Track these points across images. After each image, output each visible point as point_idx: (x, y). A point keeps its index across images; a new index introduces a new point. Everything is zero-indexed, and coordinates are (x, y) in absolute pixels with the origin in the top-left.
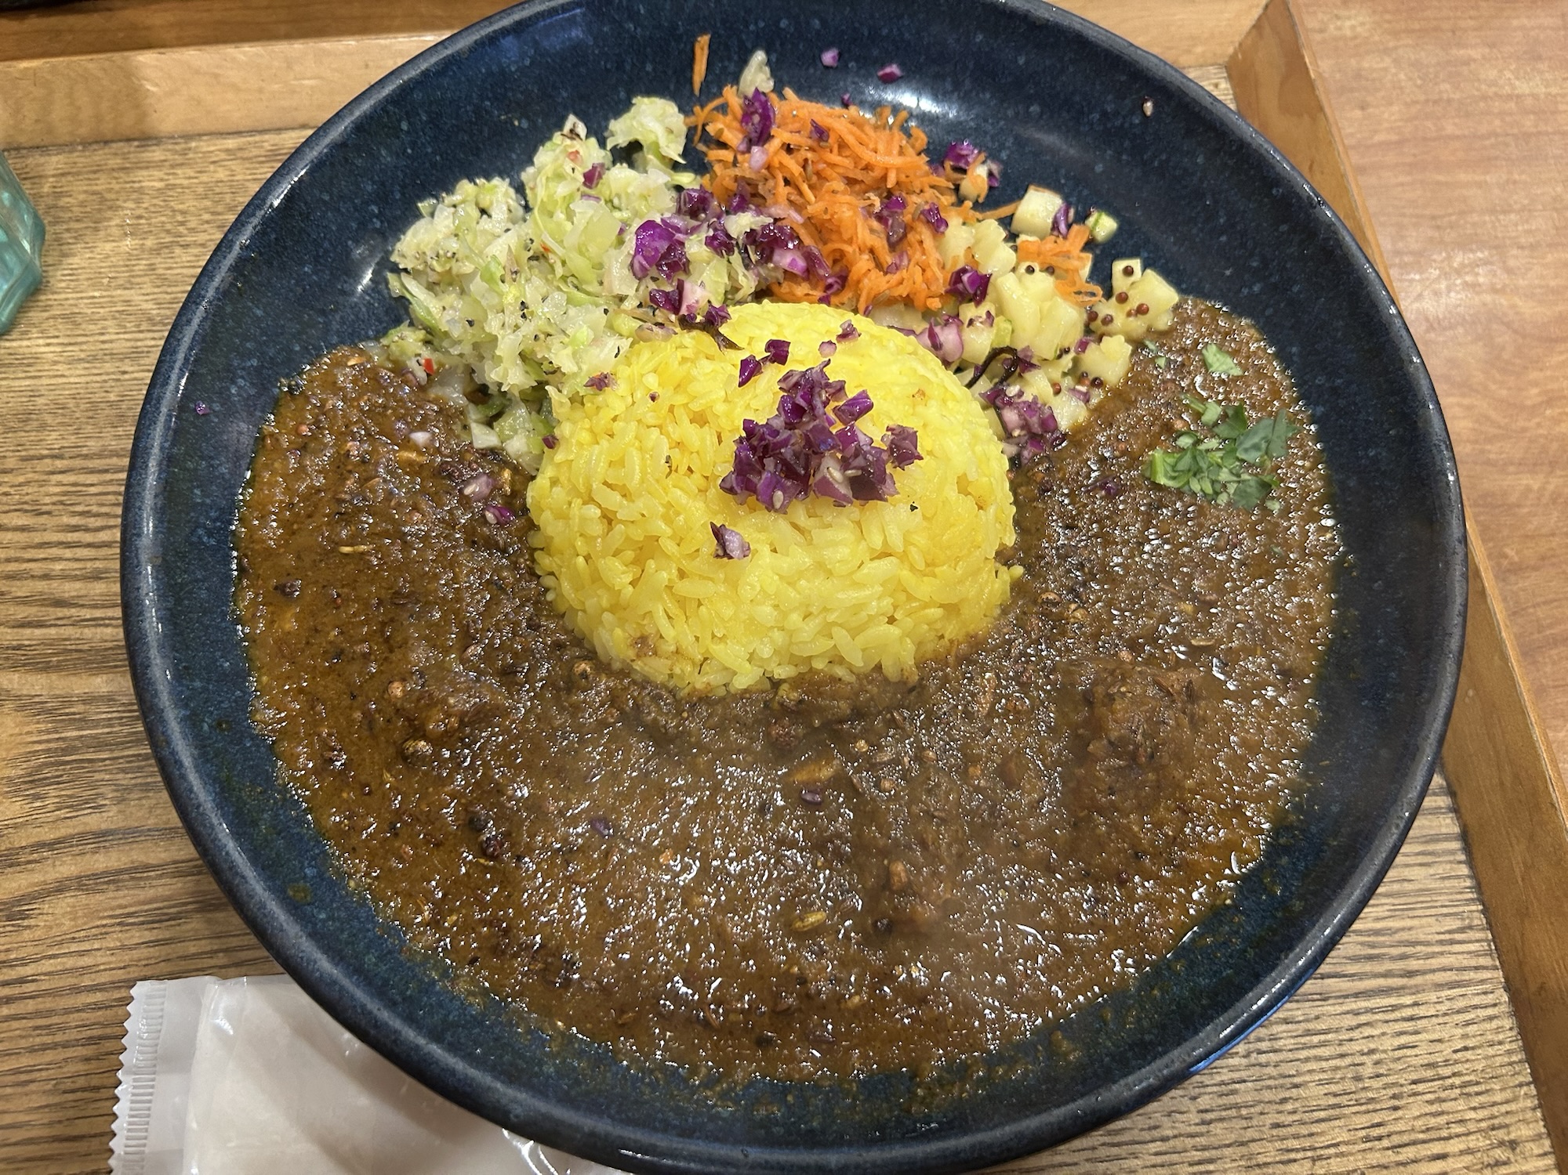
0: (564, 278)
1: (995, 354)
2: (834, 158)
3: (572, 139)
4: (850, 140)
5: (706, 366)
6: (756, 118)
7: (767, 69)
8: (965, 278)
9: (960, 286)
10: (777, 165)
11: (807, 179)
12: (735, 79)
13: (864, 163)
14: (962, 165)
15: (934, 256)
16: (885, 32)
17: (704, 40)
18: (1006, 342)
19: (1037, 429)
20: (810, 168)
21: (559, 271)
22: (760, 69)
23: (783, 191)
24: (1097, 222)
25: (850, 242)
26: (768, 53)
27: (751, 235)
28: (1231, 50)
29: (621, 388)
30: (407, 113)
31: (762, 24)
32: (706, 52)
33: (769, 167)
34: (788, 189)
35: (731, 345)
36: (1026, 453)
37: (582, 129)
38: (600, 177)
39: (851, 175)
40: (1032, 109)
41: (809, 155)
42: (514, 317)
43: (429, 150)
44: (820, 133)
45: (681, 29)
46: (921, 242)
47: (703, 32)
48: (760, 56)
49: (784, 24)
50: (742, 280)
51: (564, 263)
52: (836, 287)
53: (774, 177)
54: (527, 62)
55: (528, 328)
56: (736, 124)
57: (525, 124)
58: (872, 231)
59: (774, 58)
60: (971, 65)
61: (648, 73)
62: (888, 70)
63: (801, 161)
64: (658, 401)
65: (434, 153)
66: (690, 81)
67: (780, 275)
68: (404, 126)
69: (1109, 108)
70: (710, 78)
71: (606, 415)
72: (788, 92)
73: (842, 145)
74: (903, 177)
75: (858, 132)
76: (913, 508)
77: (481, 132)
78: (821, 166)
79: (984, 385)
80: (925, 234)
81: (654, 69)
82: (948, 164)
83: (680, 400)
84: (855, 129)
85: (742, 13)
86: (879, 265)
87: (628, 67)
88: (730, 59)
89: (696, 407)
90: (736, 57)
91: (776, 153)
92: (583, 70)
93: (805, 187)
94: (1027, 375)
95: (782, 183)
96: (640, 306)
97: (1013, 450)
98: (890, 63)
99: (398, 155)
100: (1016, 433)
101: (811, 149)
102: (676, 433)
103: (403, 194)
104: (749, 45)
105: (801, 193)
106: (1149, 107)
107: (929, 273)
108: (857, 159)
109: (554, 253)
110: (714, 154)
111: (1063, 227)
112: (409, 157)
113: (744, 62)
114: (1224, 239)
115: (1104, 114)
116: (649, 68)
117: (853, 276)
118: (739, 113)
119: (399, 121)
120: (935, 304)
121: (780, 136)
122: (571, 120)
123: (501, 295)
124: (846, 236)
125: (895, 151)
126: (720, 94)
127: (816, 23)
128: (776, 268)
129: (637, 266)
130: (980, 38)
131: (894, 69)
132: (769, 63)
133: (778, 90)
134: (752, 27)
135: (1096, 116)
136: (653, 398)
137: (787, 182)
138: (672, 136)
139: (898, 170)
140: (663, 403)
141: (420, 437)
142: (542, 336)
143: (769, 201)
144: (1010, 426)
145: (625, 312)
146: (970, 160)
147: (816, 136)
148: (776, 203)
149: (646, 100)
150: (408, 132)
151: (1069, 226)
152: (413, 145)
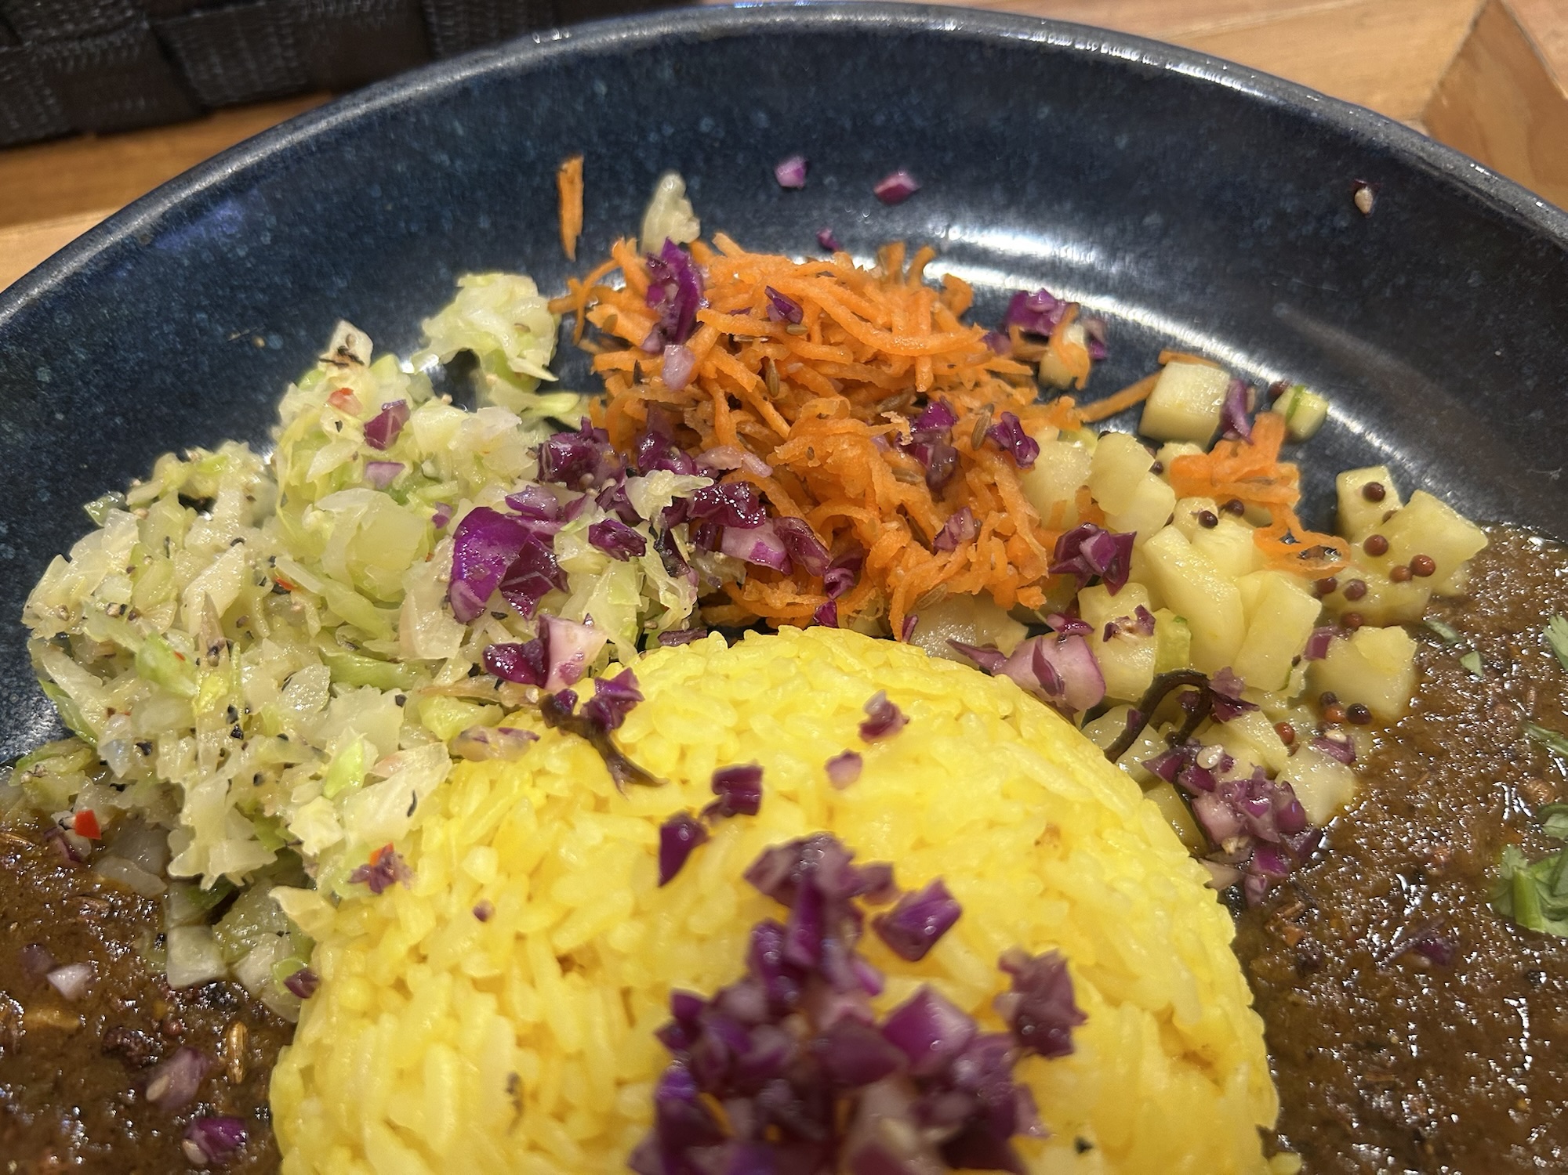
0: (328, 631)
1: (1165, 684)
2: (816, 350)
3: (341, 365)
4: (841, 314)
5: (592, 830)
6: (672, 290)
7: (686, 204)
8: (1087, 546)
9: (1077, 562)
10: (713, 376)
11: (770, 394)
12: (633, 225)
13: (869, 355)
14: (1040, 328)
15: (1021, 513)
16: (880, 119)
17: (571, 170)
18: (1184, 662)
19: (1269, 832)
20: (774, 373)
21: (314, 624)
22: (674, 204)
23: (728, 420)
24: (1295, 403)
25: (860, 502)
26: (685, 176)
27: (678, 510)
28: (1426, 94)
29: (426, 877)
30: (46, 353)
31: (669, 130)
32: (579, 186)
33: (699, 380)
34: (738, 416)
35: (639, 777)
36: (1255, 883)
37: (362, 345)
38: (397, 427)
39: (849, 375)
40: (1148, 220)
41: (770, 351)
42: (214, 738)
43: (100, 409)
44: (786, 309)
45: (532, 154)
46: (993, 487)
47: (570, 152)
48: (671, 184)
49: (706, 125)
50: (665, 598)
51: (323, 605)
52: (843, 584)
53: (710, 397)
54: (266, 239)
55: (242, 763)
56: (639, 304)
57: (276, 342)
58: (899, 474)
59: (696, 183)
60: (1034, 159)
61: (484, 233)
62: (891, 183)
63: (756, 363)
64: (495, 923)
65: (110, 413)
66: (557, 237)
67: (740, 573)
68: (44, 375)
69: (1289, 206)
70: (591, 228)
71: (397, 947)
72: (723, 240)
73: (828, 324)
74: (943, 369)
75: (855, 299)
76: (1082, 1147)
77: (196, 366)
78: (794, 367)
79: (1149, 745)
80: (1000, 471)
81: (494, 224)
82: (1017, 329)
83: (536, 921)
84: (846, 294)
85: (633, 116)
86: (919, 536)
87: (447, 226)
88: (621, 193)
89: (567, 942)
90: (631, 190)
91: (709, 354)
92: (368, 240)
93: (769, 410)
94: (1235, 724)
95: (724, 406)
96: (474, 672)
97: (1227, 875)
98: (895, 169)
99: (37, 426)
100: (1231, 847)
101: (771, 339)
102: (528, 1005)
103: (56, 493)
104: (651, 166)
105: (762, 421)
106: (1365, 198)
107: (1016, 545)
108: (856, 346)
109: (300, 589)
110: (606, 360)
111: (1241, 422)
112: (60, 427)
113: (645, 194)
114: (1537, 415)
115: (1281, 216)
116: (484, 223)
117: (874, 561)
118: (642, 282)
119: (33, 368)
120: (1035, 599)
121: (714, 321)
122: (344, 332)
123: (186, 700)
124: (851, 492)
125: (925, 326)
126: (606, 256)
127: (762, 119)
128: (731, 560)
129: (458, 601)
130: (1045, 112)
131: (902, 179)
132: (688, 193)
133: (705, 236)
134: (653, 137)
135: (1265, 222)
136: (481, 915)
137: (734, 403)
138: (527, 337)
139: (934, 358)
140: (502, 927)
141: (68, 979)
142: (270, 775)
143: (706, 441)
144: (1217, 833)
145: (442, 692)
146: (1054, 319)
147: (776, 315)
148: (717, 444)
149: (480, 279)
150: (53, 386)
151: (1251, 420)
152: (66, 405)
